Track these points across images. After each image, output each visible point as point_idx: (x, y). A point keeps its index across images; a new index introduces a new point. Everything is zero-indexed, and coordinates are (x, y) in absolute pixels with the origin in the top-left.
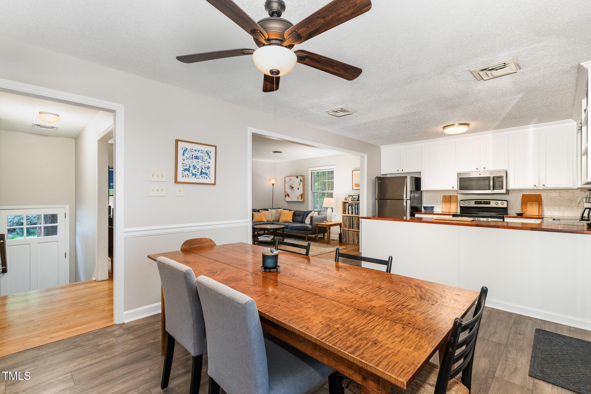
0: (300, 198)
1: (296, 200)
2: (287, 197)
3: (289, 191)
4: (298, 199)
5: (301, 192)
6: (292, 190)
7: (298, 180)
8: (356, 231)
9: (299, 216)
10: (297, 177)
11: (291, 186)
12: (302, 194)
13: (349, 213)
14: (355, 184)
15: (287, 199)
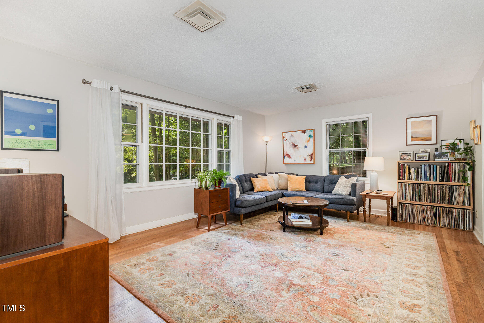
0: (309, 158)
1: (303, 162)
2: (286, 158)
3: (289, 150)
4: (305, 160)
5: (310, 151)
6: (296, 148)
7: (306, 136)
8: (429, 206)
9: (316, 182)
10: (304, 132)
11: (293, 144)
12: (312, 154)
13: (409, 179)
14: (412, 137)
15: (287, 160)
